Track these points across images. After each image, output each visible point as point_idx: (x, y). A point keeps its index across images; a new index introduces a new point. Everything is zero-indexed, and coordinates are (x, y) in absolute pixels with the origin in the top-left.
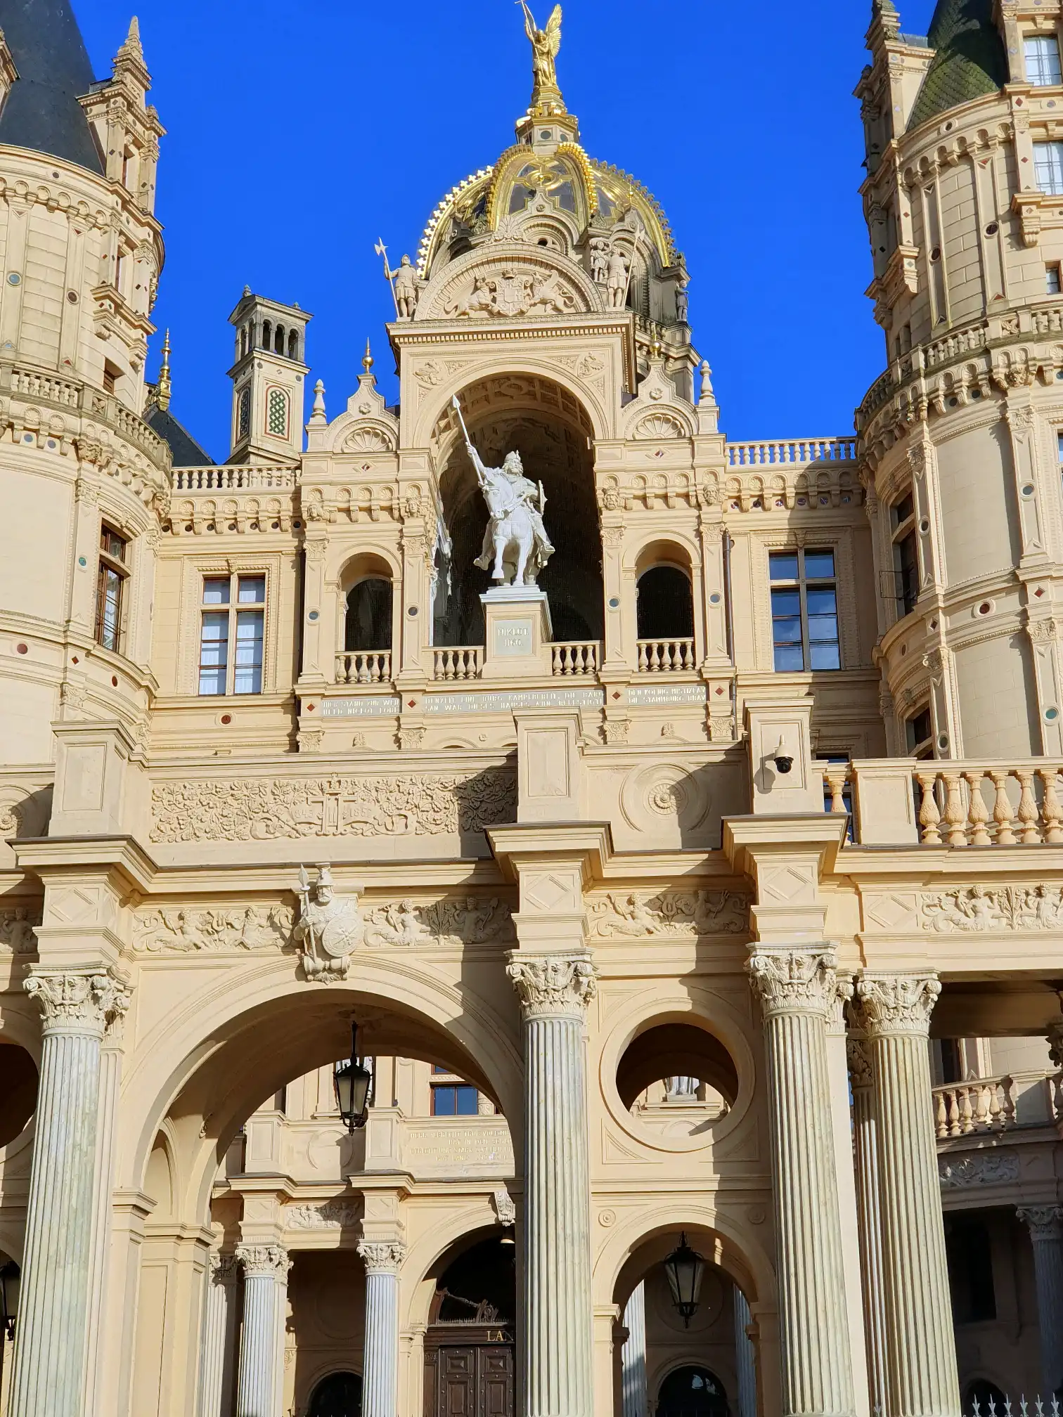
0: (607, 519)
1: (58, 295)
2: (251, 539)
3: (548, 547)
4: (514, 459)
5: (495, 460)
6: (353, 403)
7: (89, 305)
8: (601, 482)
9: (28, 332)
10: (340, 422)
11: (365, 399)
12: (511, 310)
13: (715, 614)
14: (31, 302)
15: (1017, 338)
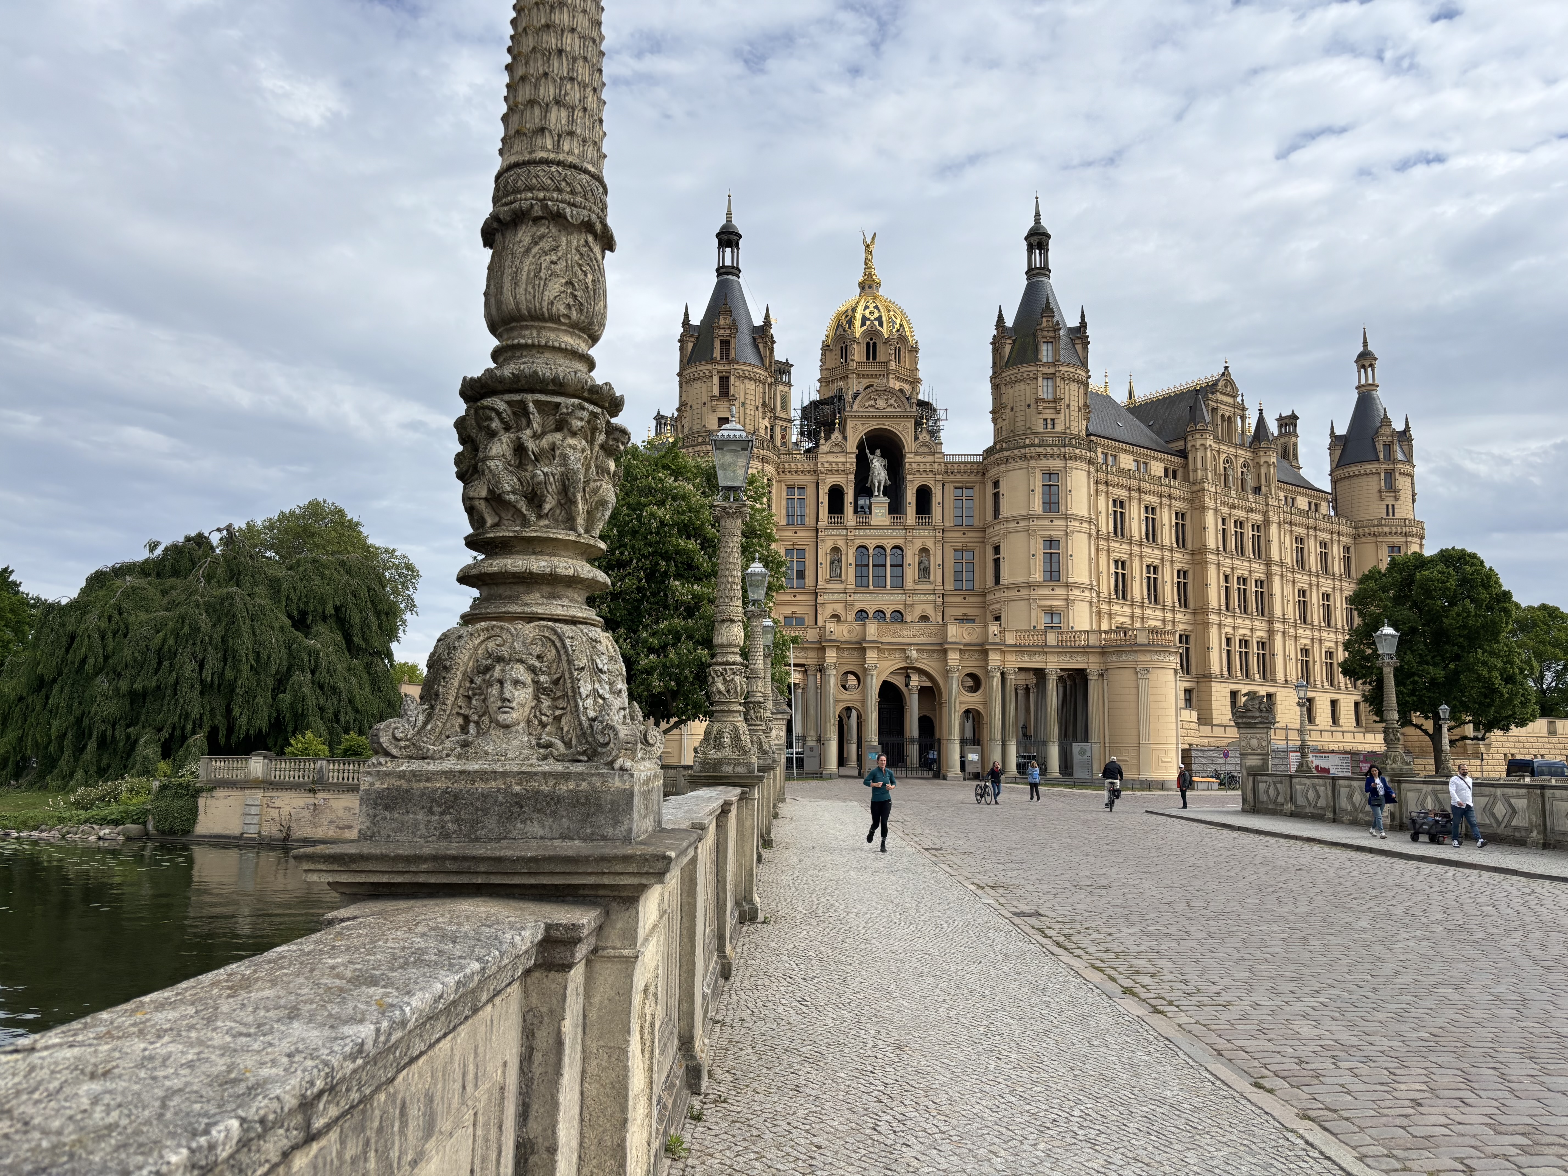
0: (909, 477)
1: (752, 408)
2: (802, 477)
3: (889, 483)
4: (878, 452)
5: (873, 453)
6: (833, 437)
7: (761, 409)
8: (907, 466)
9: (748, 421)
10: (829, 442)
11: (836, 435)
12: (881, 407)
13: (939, 510)
14: (748, 412)
15: (1032, 445)
